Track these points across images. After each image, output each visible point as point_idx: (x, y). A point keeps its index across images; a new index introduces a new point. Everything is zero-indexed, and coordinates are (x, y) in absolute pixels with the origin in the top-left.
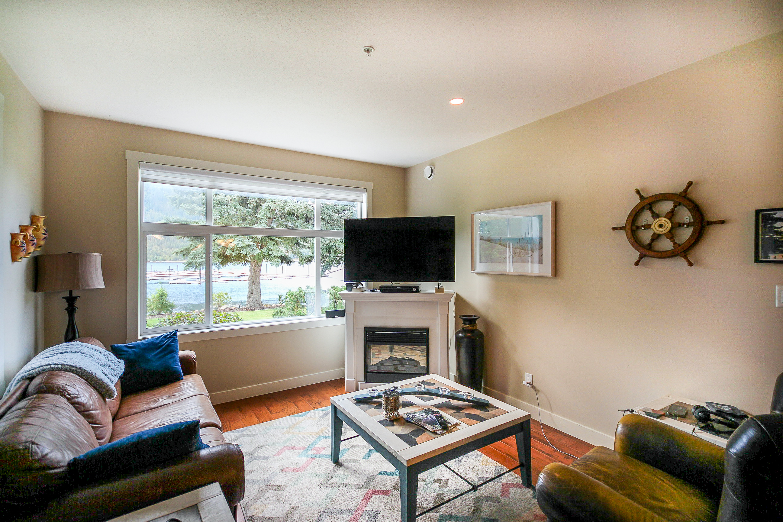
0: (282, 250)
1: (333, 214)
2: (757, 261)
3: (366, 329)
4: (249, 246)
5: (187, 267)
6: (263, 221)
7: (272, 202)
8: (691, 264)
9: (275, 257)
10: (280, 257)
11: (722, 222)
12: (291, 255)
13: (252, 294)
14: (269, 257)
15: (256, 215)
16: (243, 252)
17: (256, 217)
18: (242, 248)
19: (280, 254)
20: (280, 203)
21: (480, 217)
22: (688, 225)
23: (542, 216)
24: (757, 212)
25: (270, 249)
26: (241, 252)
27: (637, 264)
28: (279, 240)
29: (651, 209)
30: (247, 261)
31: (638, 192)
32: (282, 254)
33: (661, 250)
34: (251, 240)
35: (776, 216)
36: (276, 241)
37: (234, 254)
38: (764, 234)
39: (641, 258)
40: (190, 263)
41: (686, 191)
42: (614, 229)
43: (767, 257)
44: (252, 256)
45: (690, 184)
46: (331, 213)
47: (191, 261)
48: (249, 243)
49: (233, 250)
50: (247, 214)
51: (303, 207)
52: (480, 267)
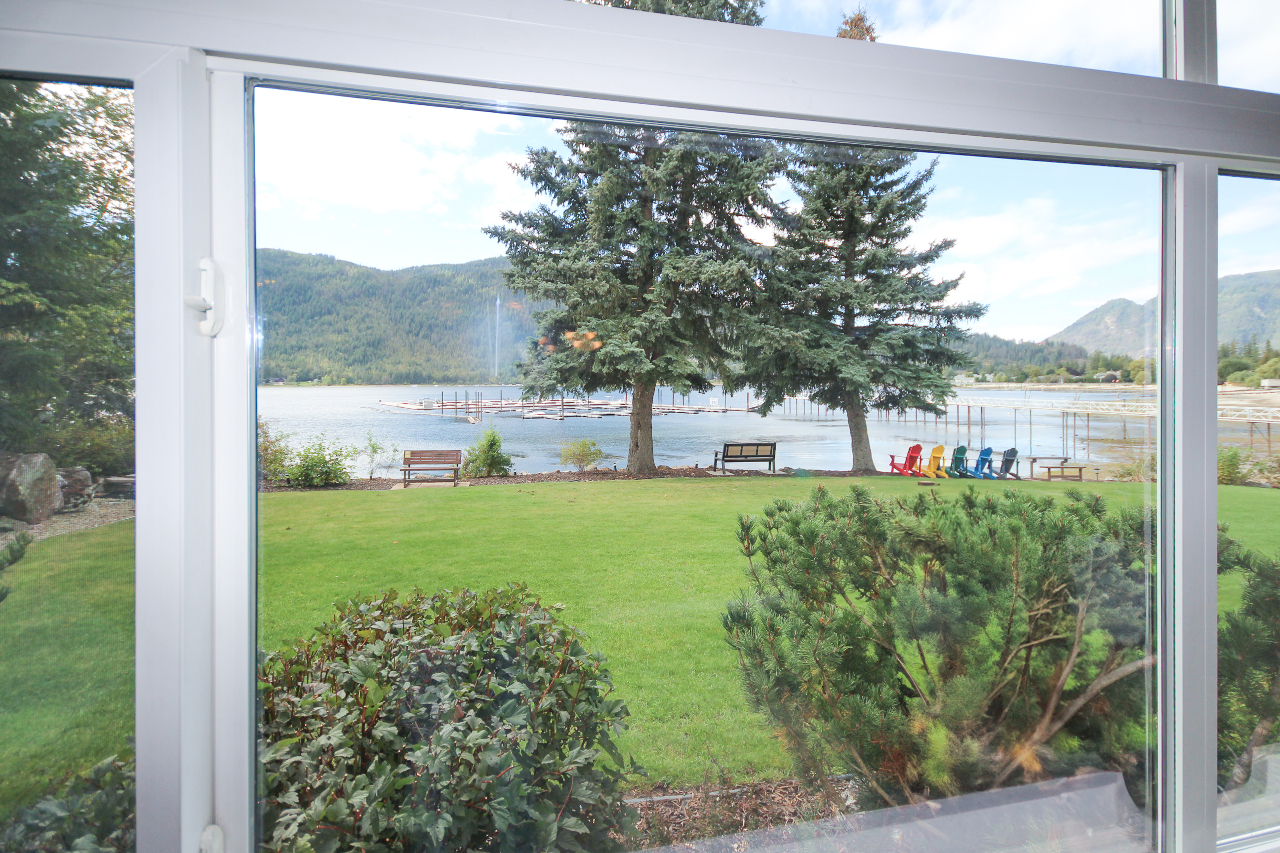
0: (693, 363)
1: (791, 289)
4: (632, 355)
5: (527, 395)
6: (658, 306)
7: (674, 268)
9: (680, 376)
10: (689, 377)
12: (707, 372)
13: (637, 446)
14: (668, 377)
15: (645, 295)
16: (621, 367)
17: (644, 299)
18: (621, 359)
19: (689, 370)
20: (688, 268)
25: (669, 361)
26: (619, 367)
28: (687, 343)
30: (629, 385)
32: (692, 369)
34: (636, 343)
36: (682, 346)
37: (605, 370)
40: (532, 388)
44: (637, 374)
46: (786, 286)
47: (533, 383)
48: (632, 349)
49: (603, 363)
50: (628, 295)
51: (735, 273)
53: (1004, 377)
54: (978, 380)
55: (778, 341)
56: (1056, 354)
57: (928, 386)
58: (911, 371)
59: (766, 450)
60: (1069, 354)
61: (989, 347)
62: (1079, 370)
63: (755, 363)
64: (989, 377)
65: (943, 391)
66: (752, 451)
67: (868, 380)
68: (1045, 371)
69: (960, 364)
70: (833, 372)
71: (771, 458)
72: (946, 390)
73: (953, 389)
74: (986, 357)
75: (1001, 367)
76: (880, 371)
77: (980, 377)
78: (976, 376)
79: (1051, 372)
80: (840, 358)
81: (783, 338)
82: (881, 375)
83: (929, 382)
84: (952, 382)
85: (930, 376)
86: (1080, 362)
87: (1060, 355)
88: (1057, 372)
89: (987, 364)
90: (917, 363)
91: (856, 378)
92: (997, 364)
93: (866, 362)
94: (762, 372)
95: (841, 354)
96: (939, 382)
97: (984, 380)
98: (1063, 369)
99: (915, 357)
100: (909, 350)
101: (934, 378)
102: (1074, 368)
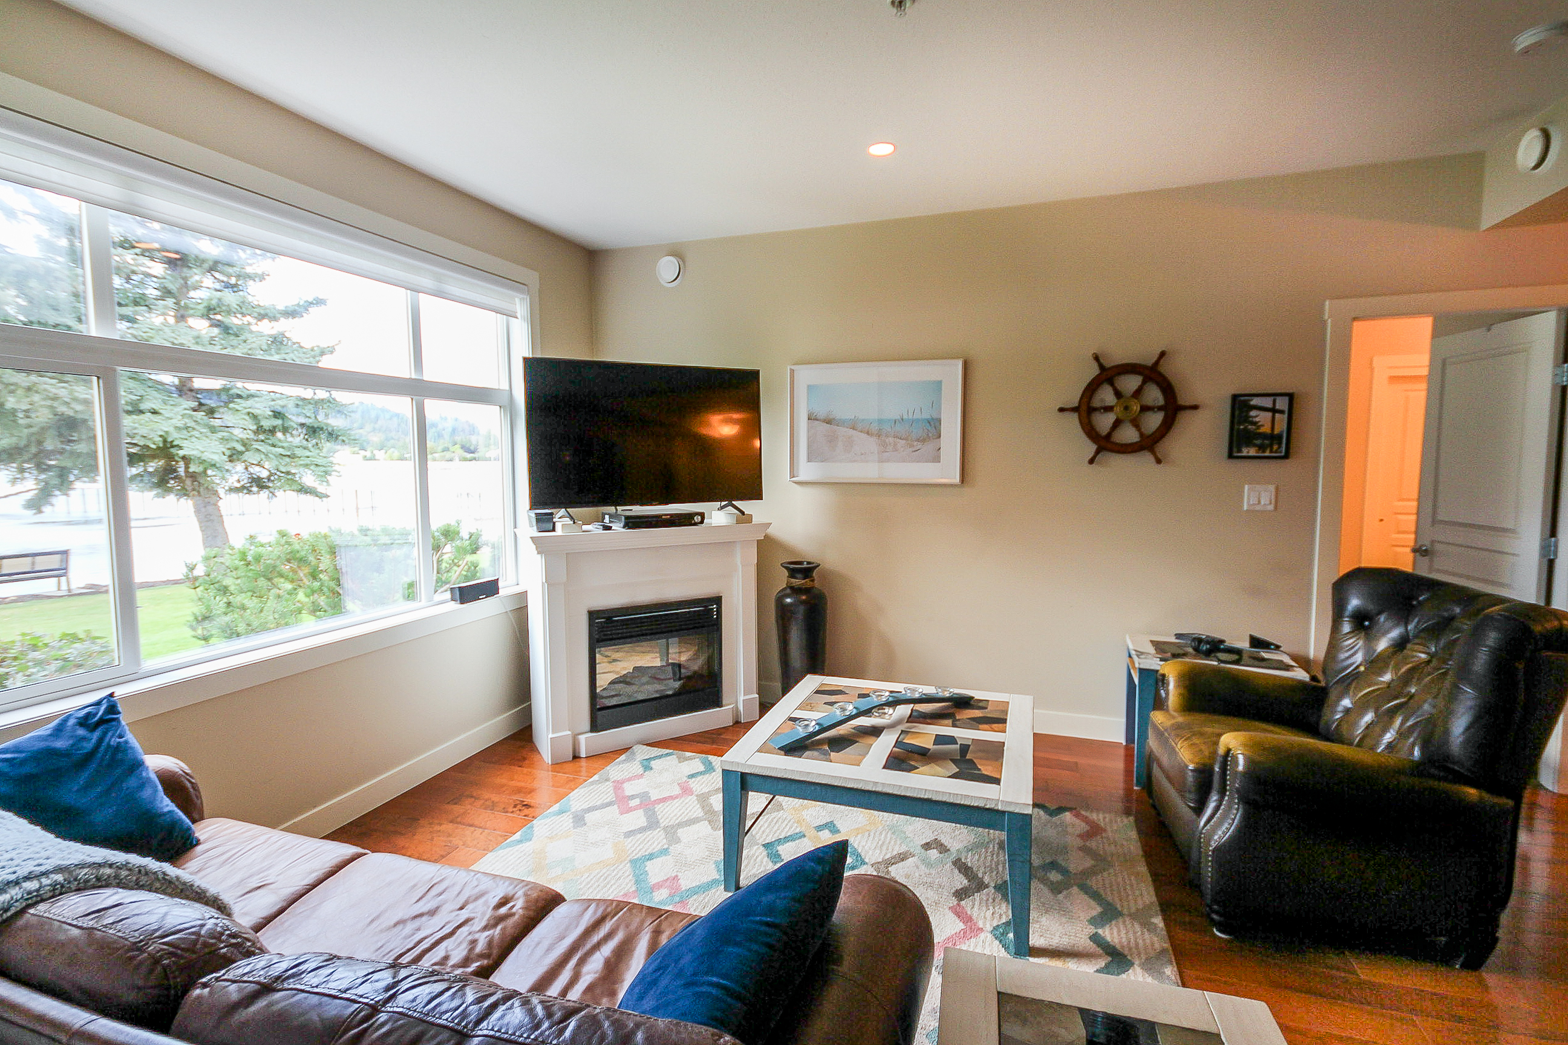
2: (1231, 456)
3: (592, 615)
8: (1159, 461)
11: (1195, 407)
21: (806, 376)
22: (1160, 408)
23: (941, 382)
24: (1235, 397)
27: (1091, 461)
29: (1112, 384)
31: (1097, 358)
33: (1124, 442)
35: (1252, 403)
38: (1240, 423)
39: (1097, 452)
41: (1157, 363)
42: (1061, 410)
43: (1240, 451)
45: (1163, 354)
52: (807, 471)
53: (396, 454)
54: (365, 458)
55: (67, 403)
56: (450, 429)
57: (306, 466)
58: (283, 447)
59: (54, 562)
60: (463, 431)
61: (377, 418)
62: (472, 448)
63: (15, 432)
64: (379, 454)
65: (325, 472)
66: (24, 564)
67: (225, 458)
68: (440, 448)
69: (343, 441)
70: (166, 450)
71: (61, 572)
72: (329, 469)
73: (336, 467)
74: (374, 430)
75: (392, 442)
76: (240, 448)
77: (368, 454)
78: (362, 453)
79: (446, 449)
80: (178, 428)
81: (75, 399)
82: (242, 453)
83: (307, 461)
84: (335, 460)
85: (308, 454)
86: (474, 439)
87: (454, 431)
88: (452, 449)
89: (376, 438)
90: (290, 439)
91: (207, 456)
92: (387, 440)
93: (220, 435)
94: (27, 446)
95: (180, 424)
96: (320, 461)
97: (373, 458)
98: (456, 446)
99: (285, 430)
100: (279, 422)
101: (312, 457)
102: (468, 445)
